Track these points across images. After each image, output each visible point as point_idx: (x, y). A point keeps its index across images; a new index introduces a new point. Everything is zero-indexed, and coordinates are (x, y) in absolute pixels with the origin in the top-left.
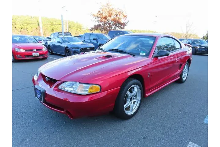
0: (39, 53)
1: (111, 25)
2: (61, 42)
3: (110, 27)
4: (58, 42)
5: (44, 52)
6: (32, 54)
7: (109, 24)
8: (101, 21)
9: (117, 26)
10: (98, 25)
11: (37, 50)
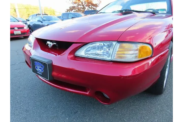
0: (21, 32)
1: (85, 6)
2: (41, 21)
3: (84, 8)
4: (38, 21)
5: (26, 30)
6: (13, 32)
7: (83, 6)
8: (75, 3)
9: (89, 7)
10: (73, 7)
11: (18, 28)
